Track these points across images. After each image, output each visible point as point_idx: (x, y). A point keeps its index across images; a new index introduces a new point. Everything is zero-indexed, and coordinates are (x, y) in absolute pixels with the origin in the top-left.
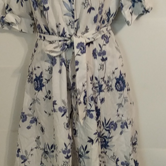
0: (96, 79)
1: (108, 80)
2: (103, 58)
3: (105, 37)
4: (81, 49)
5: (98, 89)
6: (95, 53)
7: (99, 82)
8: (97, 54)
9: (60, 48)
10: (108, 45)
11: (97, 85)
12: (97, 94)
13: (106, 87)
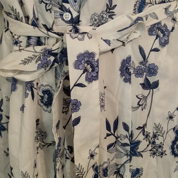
0: (126, 127)
1: (155, 132)
2: (146, 79)
3: (159, 29)
4: (85, 70)
5: (128, 148)
6: (127, 68)
7: (131, 135)
8: (132, 71)
9: (36, 62)
10: (164, 50)
11: (127, 141)
12: (125, 158)
13: (148, 146)
